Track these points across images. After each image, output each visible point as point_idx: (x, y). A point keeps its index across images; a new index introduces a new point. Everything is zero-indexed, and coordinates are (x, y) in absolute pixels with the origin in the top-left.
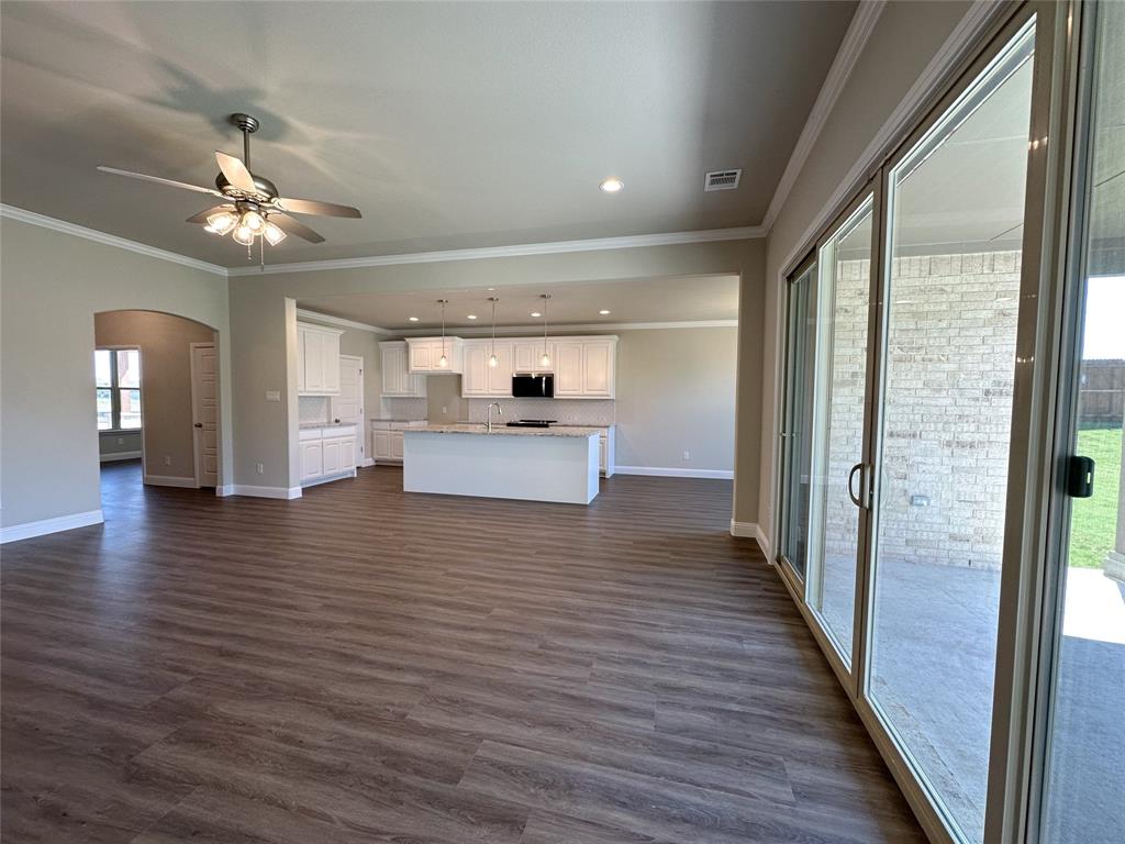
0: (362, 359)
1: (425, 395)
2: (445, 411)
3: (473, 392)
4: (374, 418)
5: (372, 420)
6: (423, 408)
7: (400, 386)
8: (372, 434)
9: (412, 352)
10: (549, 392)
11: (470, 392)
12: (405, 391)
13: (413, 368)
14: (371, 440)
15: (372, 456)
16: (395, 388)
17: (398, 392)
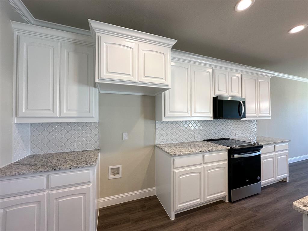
2: (126, 136)
3: (177, 114)
11: (172, 114)
16: (51, 108)
17: (58, 115)
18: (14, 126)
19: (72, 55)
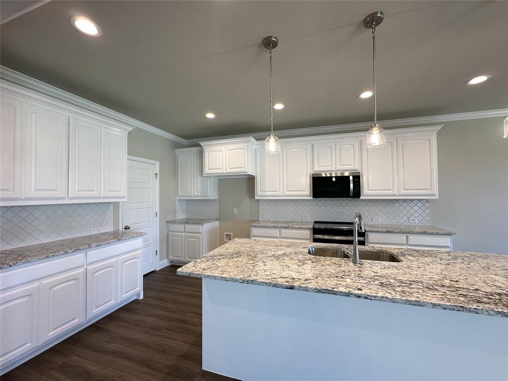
0: (158, 164)
1: (216, 198)
2: (235, 211)
3: (267, 193)
4: (169, 219)
5: (167, 222)
6: (214, 210)
7: (195, 188)
8: (168, 235)
9: (207, 155)
10: (357, 193)
11: (263, 193)
12: (199, 194)
13: (207, 171)
14: (167, 240)
15: (167, 257)
16: (190, 191)
17: (192, 195)
18: (177, 201)
19: (198, 159)
